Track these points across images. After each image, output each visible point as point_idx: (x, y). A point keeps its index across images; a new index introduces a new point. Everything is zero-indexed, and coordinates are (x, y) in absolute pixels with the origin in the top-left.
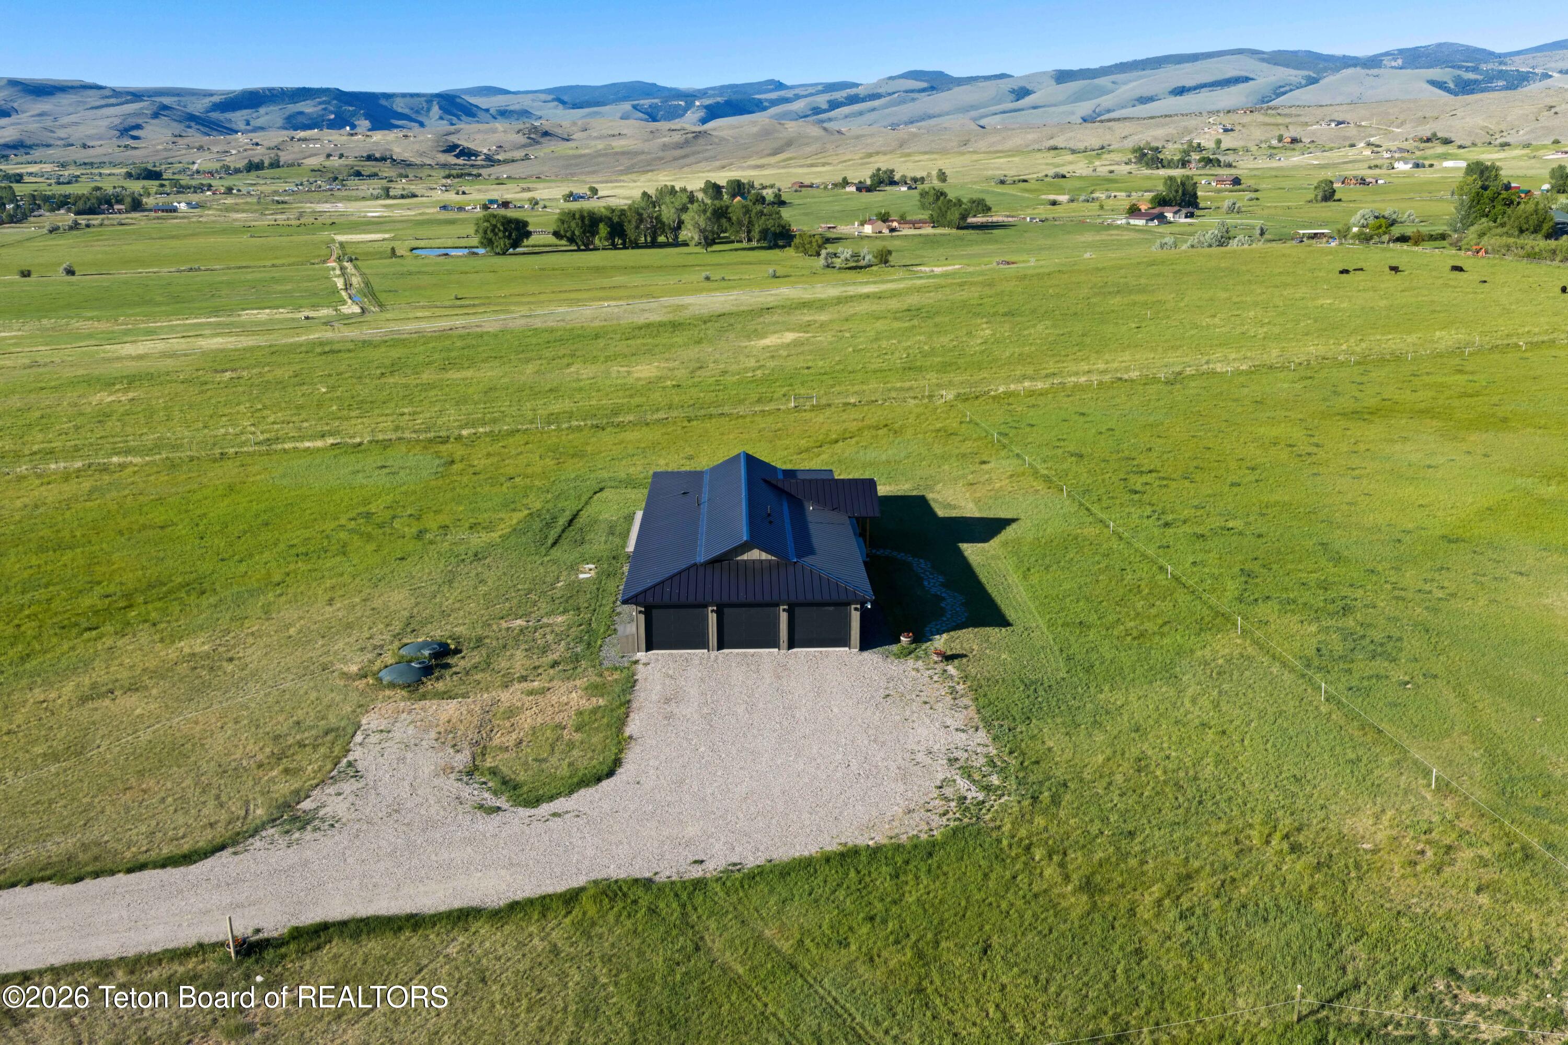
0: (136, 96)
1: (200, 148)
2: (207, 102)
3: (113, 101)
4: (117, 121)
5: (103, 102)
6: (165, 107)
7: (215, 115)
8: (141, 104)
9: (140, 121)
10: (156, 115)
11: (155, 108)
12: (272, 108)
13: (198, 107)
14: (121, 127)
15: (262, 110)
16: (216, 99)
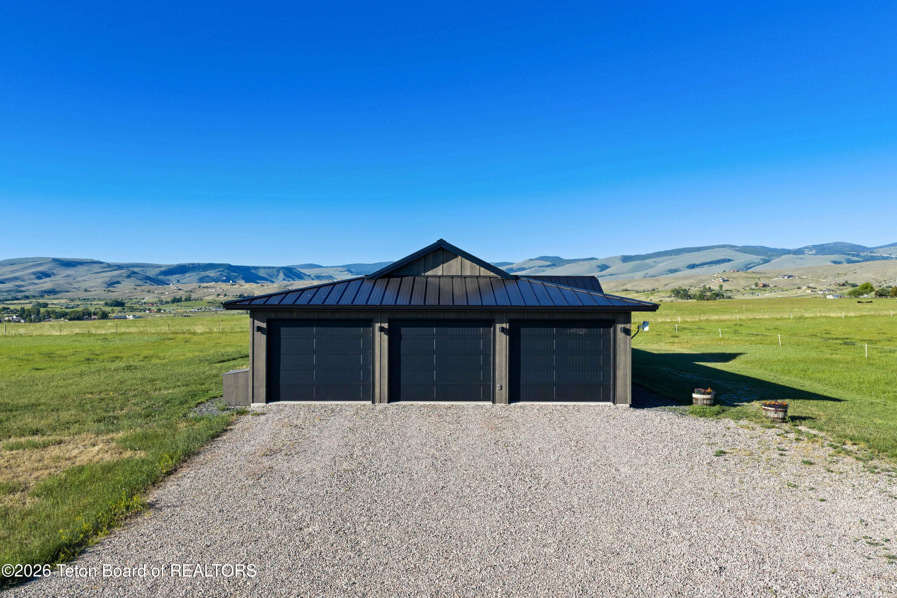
0: (120, 267)
1: (149, 291)
2: (157, 270)
3: (107, 269)
4: (107, 279)
5: (101, 270)
6: (134, 273)
7: (161, 277)
8: (122, 271)
9: (119, 279)
10: (129, 277)
11: (129, 273)
12: (192, 274)
13: (152, 273)
14: (109, 283)
15: (187, 275)
16: (163, 269)
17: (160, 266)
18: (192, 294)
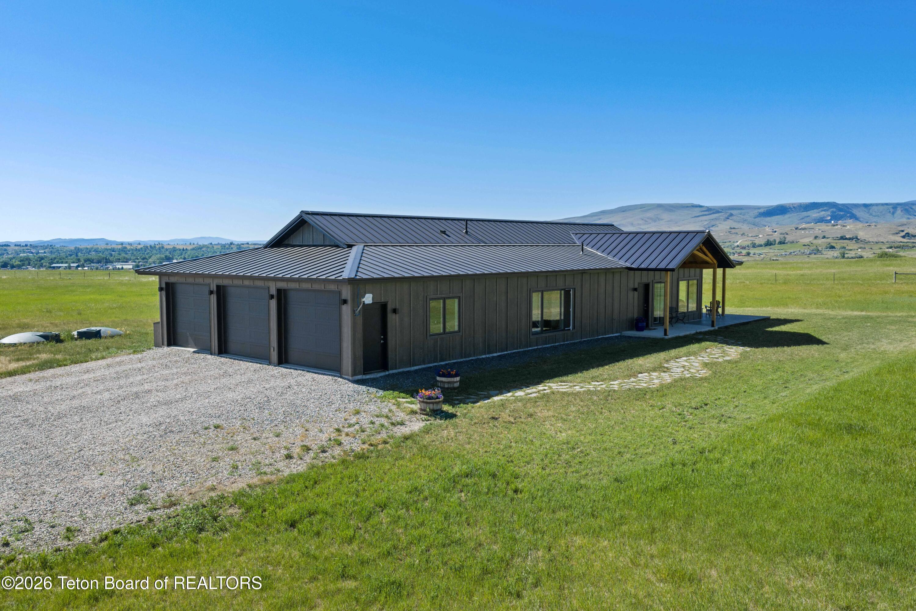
0: (719, 210)
1: (743, 234)
2: (756, 212)
3: (707, 213)
4: (706, 223)
5: (701, 214)
6: (732, 215)
8: (720, 214)
11: (726, 215)
12: (793, 214)
15: (787, 216)
16: (762, 210)
17: (759, 208)
18: (786, 236)
